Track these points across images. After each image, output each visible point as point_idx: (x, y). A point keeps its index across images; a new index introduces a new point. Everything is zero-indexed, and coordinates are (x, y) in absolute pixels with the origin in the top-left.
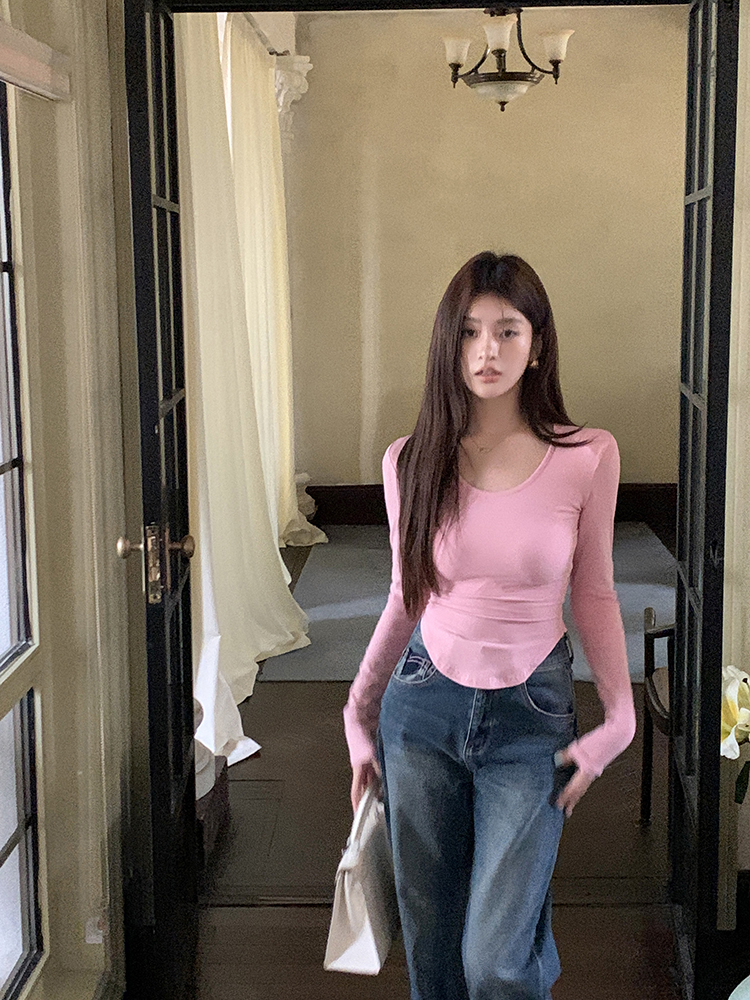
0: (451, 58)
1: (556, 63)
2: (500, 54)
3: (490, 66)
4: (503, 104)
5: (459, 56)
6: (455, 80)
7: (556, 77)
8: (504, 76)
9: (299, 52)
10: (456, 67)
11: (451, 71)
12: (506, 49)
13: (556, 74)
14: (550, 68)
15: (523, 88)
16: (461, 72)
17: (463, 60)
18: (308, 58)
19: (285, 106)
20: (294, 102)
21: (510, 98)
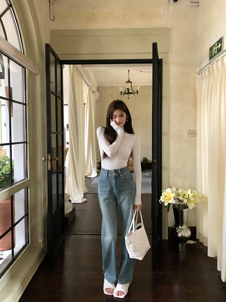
0: (120, 91)
1: (137, 91)
2: (128, 89)
3: (127, 92)
4: (129, 98)
5: (122, 90)
6: (121, 94)
7: (137, 94)
8: (129, 93)
9: (97, 92)
10: (121, 92)
11: (120, 93)
12: (129, 88)
13: (137, 93)
14: (137, 92)
15: (132, 95)
16: (122, 93)
17: (122, 91)
18: (98, 93)
19: (95, 100)
20: (97, 100)
21: (130, 97)
